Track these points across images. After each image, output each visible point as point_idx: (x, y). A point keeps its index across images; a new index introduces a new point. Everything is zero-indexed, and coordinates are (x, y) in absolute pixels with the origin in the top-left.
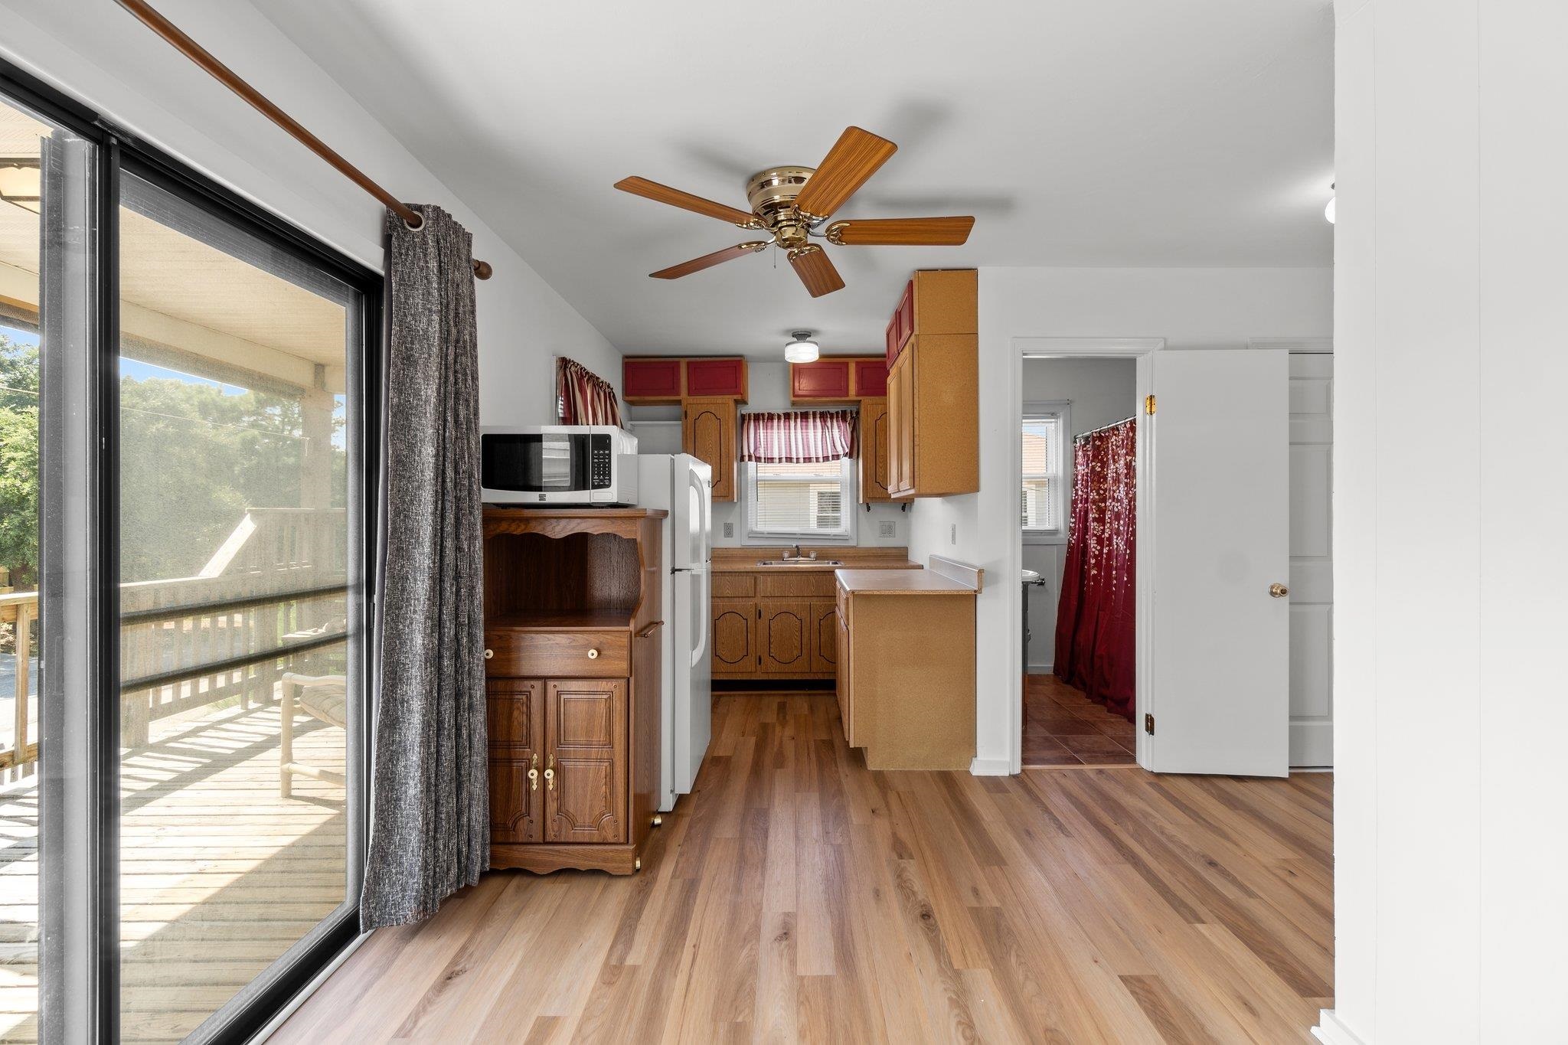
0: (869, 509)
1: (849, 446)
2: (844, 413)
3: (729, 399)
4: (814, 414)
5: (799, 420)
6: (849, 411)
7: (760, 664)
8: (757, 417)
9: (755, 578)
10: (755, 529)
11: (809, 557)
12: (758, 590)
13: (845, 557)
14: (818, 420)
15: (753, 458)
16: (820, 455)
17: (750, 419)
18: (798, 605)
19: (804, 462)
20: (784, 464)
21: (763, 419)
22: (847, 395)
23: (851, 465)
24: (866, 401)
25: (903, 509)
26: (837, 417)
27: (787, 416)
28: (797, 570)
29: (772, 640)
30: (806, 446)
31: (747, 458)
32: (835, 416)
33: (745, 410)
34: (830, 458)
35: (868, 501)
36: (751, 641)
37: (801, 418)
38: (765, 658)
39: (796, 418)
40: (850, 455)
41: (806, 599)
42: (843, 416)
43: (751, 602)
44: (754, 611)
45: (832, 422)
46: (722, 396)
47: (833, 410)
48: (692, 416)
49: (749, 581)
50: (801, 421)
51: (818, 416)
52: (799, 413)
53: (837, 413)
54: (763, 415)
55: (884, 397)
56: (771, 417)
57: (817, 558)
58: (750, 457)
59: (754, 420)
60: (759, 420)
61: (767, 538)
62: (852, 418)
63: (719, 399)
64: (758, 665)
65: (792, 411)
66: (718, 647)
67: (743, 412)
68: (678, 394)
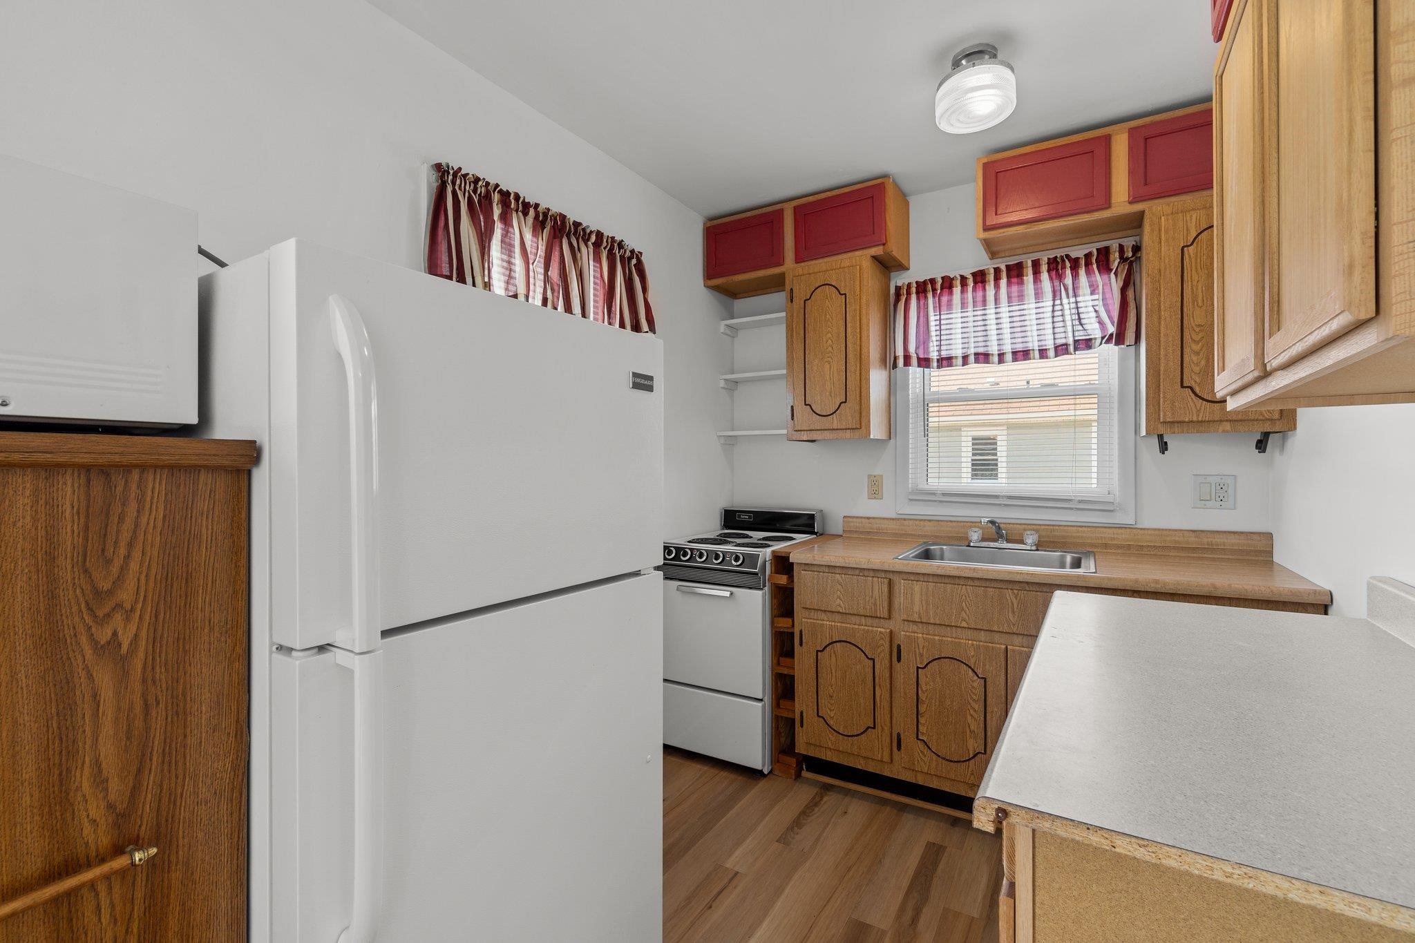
0: (1164, 447)
1: (1116, 320)
2: (1104, 253)
3: (862, 259)
4: (1036, 265)
5: (1003, 282)
6: (1114, 245)
7: (899, 748)
8: (922, 288)
9: (890, 583)
10: (922, 486)
11: (1022, 542)
12: (896, 606)
13: (1106, 546)
14: (1045, 276)
15: (914, 361)
16: (1050, 344)
17: (909, 293)
18: (979, 647)
19: (1015, 359)
20: (973, 367)
21: (934, 290)
22: (1107, 204)
23: (1122, 359)
24: (1157, 210)
25: (1261, 445)
26: (1088, 264)
27: (980, 277)
28: (975, 575)
29: (922, 709)
30: (1019, 327)
31: (901, 362)
32: (1083, 262)
33: (900, 279)
34: (1071, 348)
35: (1161, 430)
36: (882, 703)
37: (1009, 277)
38: (908, 739)
39: (997, 278)
40: (1119, 338)
41: (997, 637)
42: (1103, 260)
43: (882, 629)
44: (887, 645)
45: (1075, 276)
46: (850, 255)
47: (1078, 252)
48: (799, 297)
49: (878, 589)
50: (1009, 284)
51: (1044, 268)
52: (1003, 267)
53: (1088, 256)
54: (933, 281)
55: (1205, 193)
56: (948, 283)
57: (1039, 546)
58: (907, 359)
59: (917, 293)
60: (925, 291)
61: (941, 502)
62: (1123, 259)
63: (845, 259)
64: (895, 749)
65: (987, 264)
66: (822, 702)
67: (899, 284)
68: (780, 262)
